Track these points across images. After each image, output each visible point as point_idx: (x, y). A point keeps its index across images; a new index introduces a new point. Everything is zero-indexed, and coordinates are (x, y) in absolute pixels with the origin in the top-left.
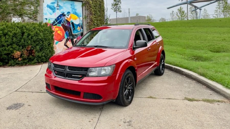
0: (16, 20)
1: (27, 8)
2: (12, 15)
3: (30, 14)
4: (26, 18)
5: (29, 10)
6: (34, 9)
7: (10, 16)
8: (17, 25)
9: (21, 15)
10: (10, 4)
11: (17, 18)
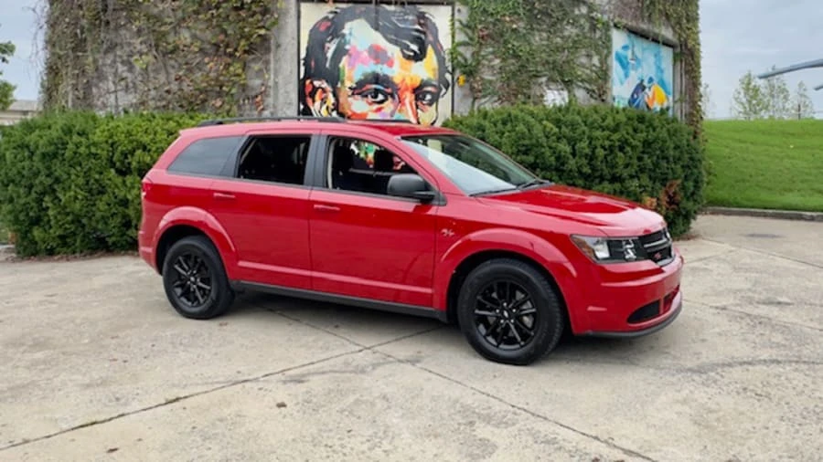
0: (555, 97)
1: (584, 60)
2: (544, 79)
3: (590, 81)
4: (580, 94)
5: (587, 68)
6: (598, 64)
7: (540, 84)
8: (558, 117)
9: (568, 84)
10: (539, 42)
11: (556, 92)
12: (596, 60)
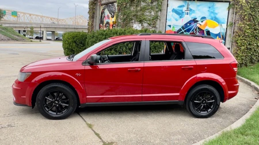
1: (148, 14)
2: (133, 21)
3: (149, 20)
4: (145, 25)
5: (149, 16)
6: (154, 14)
7: (132, 22)
9: (141, 22)
10: (133, 10)
11: (137, 25)
12: (153, 13)
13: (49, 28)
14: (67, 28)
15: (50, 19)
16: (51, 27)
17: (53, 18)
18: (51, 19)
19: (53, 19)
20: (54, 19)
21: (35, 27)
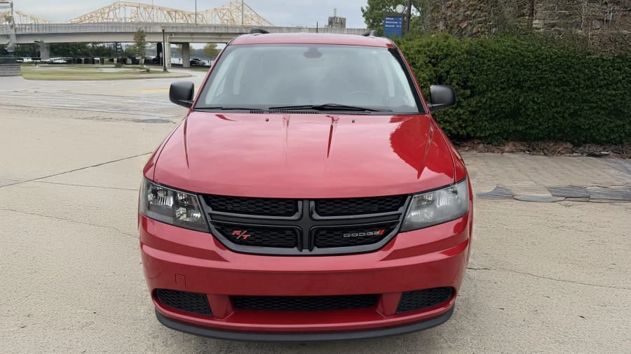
13: (175, 33)
14: (221, 34)
15: (165, 12)
16: (180, 31)
17: (172, 11)
18: (169, 13)
19: (174, 13)
20: (176, 12)
21: (150, 33)
